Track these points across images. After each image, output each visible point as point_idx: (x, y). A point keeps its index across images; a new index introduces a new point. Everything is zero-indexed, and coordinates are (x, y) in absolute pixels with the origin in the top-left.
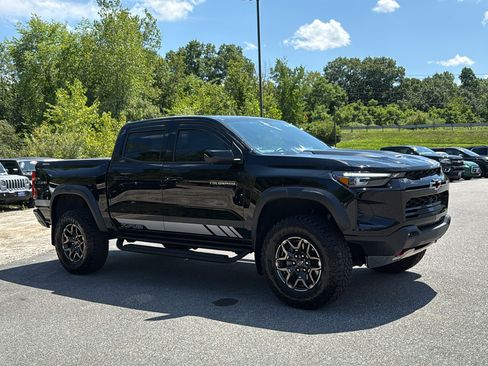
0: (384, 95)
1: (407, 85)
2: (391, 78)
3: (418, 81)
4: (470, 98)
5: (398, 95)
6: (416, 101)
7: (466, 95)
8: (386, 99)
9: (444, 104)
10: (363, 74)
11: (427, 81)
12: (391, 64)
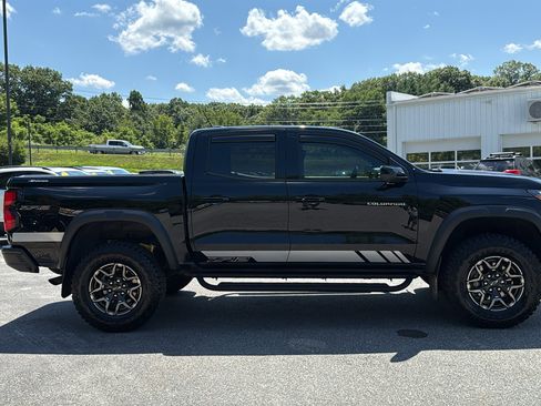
0: (50, 111)
1: (75, 103)
2: (58, 93)
3: (84, 100)
4: (140, 123)
5: (65, 113)
6: (85, 121)
7: (135, 119)
8: (52, 116)
9: (114, 126)
10: (24, 85)
11: (95, 100)
12: (56, 77)
